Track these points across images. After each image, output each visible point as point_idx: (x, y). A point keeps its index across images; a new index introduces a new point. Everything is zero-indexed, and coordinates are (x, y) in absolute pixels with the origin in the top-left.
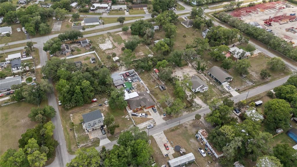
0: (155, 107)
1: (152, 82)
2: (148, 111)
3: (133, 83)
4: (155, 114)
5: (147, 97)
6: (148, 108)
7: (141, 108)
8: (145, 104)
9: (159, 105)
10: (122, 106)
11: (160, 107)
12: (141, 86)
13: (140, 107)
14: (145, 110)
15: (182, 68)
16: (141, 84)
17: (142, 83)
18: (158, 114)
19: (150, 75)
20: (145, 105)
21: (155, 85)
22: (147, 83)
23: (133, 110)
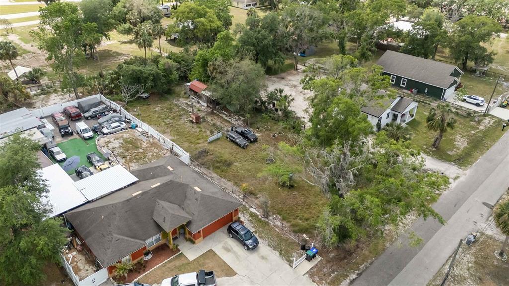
0: (242, 219)
1: (189, 124)
2: (211, 251)
3: (101, 141)
4: (253, 257)
5: (184, 176)
6: (208, 232)
7: (162, 242)
8: (183, 214)
9: (258, 207)
10: (24, 253)
11: (266, 215)
12: (144, 145)
13: (152, 241)
14: (191, 253)
15: (283, 75)
16: (142, 137)
17: (145, 134)
18: (274, 256)
19: (176, 105)
20: (184, 216)
21: (208, 133)
22: (168, 130)
23: (111, 269)
